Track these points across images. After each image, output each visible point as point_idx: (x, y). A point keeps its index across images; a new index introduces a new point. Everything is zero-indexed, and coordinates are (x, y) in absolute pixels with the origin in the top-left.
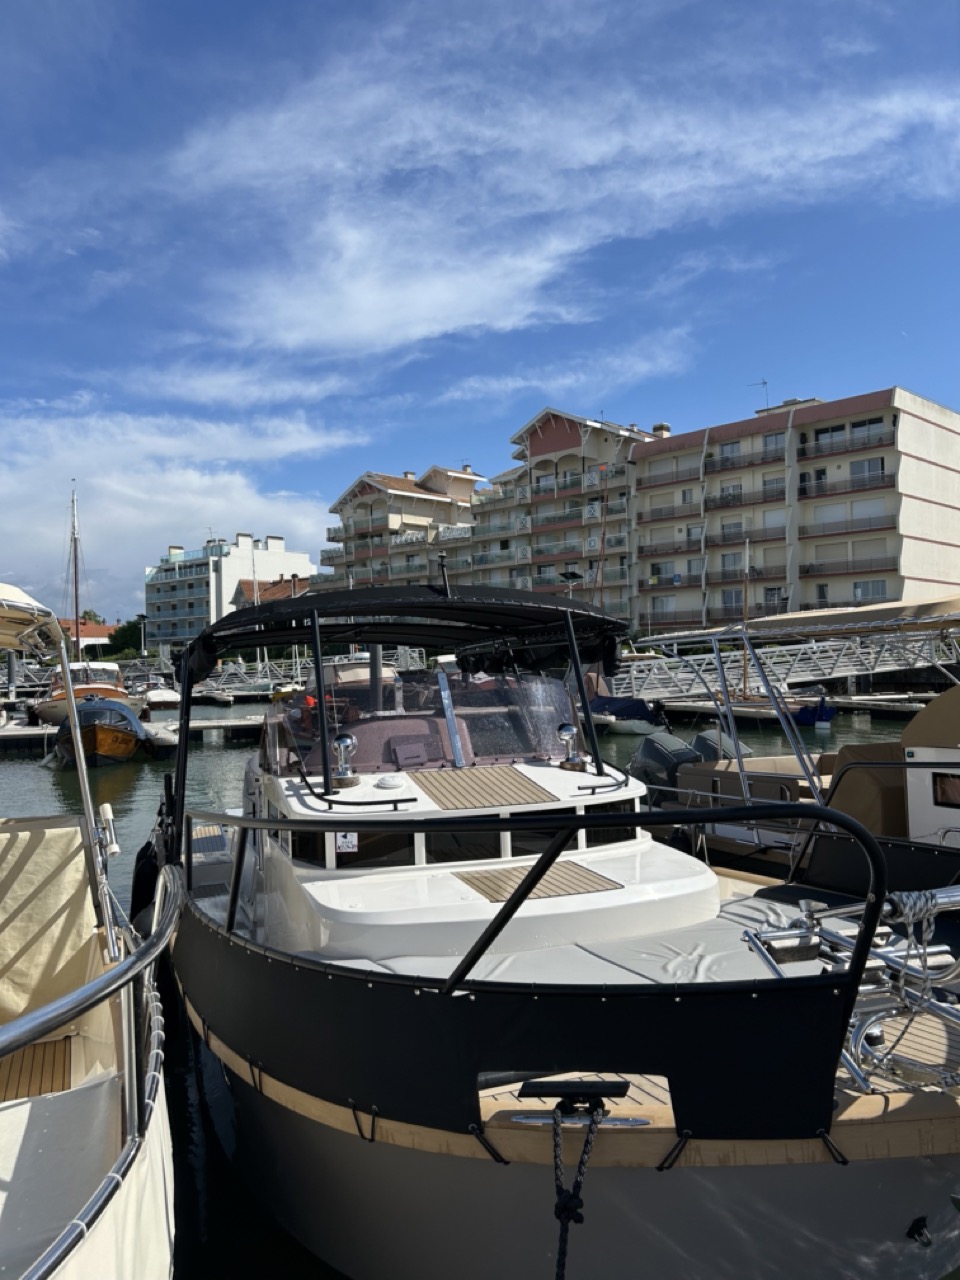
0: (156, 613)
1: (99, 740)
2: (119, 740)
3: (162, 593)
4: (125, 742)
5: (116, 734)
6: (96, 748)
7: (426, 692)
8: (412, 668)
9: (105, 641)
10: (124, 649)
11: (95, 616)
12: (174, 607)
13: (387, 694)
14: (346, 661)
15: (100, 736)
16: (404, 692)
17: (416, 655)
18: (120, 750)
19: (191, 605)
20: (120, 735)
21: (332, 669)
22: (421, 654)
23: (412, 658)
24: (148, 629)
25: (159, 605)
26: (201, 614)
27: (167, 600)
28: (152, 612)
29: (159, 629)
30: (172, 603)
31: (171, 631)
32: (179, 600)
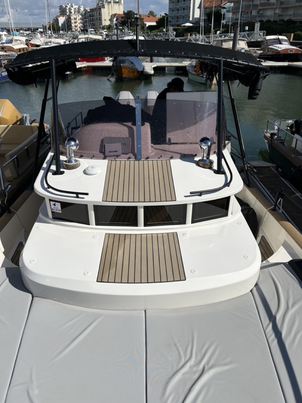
0: (172, 12)
1: (123, 72)
2: (131, 72)
3: (174, 4)
4: (133, 72)
5: (129, 69)
6: (122, 75)
8: (259, 40)
9: (155, 24)
10: (160, 28)
11: (153, 13)
12: (178, 10)
14: (226, 38)
15: (123, 70)
18: (131, 75)
19: (184, 9)
20: (131, 70)
21: (220, 42)
22: (264, 33)
23: (260, 35)
24: (169, 19)
25: (173, 10)
26: (187, 13)
27: (176, 7)
28: (170, 13)
29: (173, 19)
30: (177, 8)
31: (176, 20)
32: (180, 7)
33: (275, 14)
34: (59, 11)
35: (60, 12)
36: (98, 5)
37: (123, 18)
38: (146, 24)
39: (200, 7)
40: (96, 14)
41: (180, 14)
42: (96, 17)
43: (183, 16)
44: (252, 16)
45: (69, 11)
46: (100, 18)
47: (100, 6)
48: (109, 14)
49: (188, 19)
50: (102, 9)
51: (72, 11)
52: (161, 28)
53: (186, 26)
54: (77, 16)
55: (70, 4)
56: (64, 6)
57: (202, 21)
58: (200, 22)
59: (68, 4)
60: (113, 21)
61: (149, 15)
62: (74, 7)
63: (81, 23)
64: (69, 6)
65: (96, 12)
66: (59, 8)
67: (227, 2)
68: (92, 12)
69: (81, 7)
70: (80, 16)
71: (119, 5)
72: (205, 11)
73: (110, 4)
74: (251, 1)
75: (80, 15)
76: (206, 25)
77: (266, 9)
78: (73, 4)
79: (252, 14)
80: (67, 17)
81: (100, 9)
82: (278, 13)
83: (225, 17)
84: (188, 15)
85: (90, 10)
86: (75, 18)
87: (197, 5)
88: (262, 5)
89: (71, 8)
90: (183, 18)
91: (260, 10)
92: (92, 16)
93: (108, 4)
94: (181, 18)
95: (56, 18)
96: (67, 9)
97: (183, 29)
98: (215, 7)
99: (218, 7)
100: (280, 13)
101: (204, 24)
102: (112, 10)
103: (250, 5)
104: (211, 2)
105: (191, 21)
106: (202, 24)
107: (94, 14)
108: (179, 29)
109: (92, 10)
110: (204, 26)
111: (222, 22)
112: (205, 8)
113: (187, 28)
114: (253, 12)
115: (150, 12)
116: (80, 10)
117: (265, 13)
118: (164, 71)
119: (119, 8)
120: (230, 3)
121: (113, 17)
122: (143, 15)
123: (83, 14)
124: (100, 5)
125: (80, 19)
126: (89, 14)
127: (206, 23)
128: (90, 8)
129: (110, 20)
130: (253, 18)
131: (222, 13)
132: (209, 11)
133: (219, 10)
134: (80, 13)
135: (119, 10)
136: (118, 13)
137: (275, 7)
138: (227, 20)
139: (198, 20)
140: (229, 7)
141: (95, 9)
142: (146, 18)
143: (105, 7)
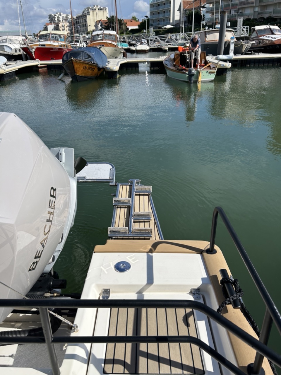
0: (153, 16)
2: (87, 68)
3: (155, 8)
4: (92, 69)
6: (75, 72)
7: (247, 45)
8: (242, 36)
9: (137, 27)
12: (159, 13)
13: (226, 46)
14: (211, 29)
16: (235, 45)
17: (245, 29)
18: (89, 73)
20: (87, 66)
21: (204, 33)
22: (247, 28)
23: (243, 31)
24: (150, 23)
25: (154, 13)
26: (168, 16)
27: (156, 10)
28: (151, 16)
29: (154, 22)
30: (158, 12)
31: (157, 23)
32: (160, 10)
33: (255, 12)
34: (49, 19)
35: (49, 21)
36: (83, 12)
37: (106, 23)
38: (129, 28)
39: (179, 10)
40: (82, 21)
41: (161, 18)
42: (82, 24)
43: (164, 19)
44: (231, 16)
45: (57, 19)
46: (85, 24)
47: (85, 14)
48: (94, 20)
49: (169, 21)
50: (87, 16)
51: (60, 19)
52: (142, 31)
53: (167, 28)
54: (65, 24)
55: (58, 13)
56: (53, 15)
57: (182, 23)
58: (180, 23)
59: (57, 13)
60: (98, 27)
61: (131, 20)
62: (62, 15)
63: (68, 30)
64: (57, 15)
65: (82, 19)
66: (49, 17)
67: (206, 3)
68: (78, 19)
69: (69, 16)
70: (68, 24)
71: (103, 11)
72: (185, 13)
73: (95, 11)
74: (230, 1)
75: (67, 22)
76: (186, 27)
77: (245, 8)
78: (62, 13)
79: (231, 14)
80: (55, 25)
81: (86, 16)
82: (257, 11)
83: (204, 18)
84: (169, 18)
85: (77, 17)
86: (63, 25)
87: (177, 8)
88: (241, 3)
89: (60, 17)
90: (164, 21)
91: (239, 9)
92: (79, 23)
93: (93, 12)
94: (161, 21)
95: (45, 26)
96: (56, 18)
97: (163, 30)
98: (195, 9)
99: (198, 9)
100: (259, 11)
101: (184, 26)
102: (97, 17)
103: (229, 5)
104: (191, 4)
105: (171, 23)
106: (182, 25)
107: (80, 21)
108: (160, 31)
109: (78, 18)
110: (184, 28)
111: (202, 23)
112: (185, 10)
113: (167, 30)
114: (232, 11)
115: (133, 17)
116: (68, 18)
117: (245, 12)
118: (137, 68)
119: (104, 14)
120: (209, 5)
121: (98, 23)
122: (126, 20)
123: (70, 21)
124: (85, 12)
125: (68, 26)
126: (76, 21)
127: (186, 24)
128: (77, 15)
129: (95, 26)
130: (232, 17)
131: (202, 14)
132: (189, 12)
133: (199, 11)
134: (67, 21)
135: (104, 16)
136: (102, 19)
137: (254, 5)
138: (206, 21)
139: (178, 22)
140: (209, 8)
141: (81, 16)
142: (128, 23)
143: (90, 14)
